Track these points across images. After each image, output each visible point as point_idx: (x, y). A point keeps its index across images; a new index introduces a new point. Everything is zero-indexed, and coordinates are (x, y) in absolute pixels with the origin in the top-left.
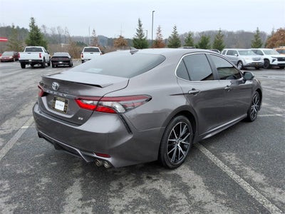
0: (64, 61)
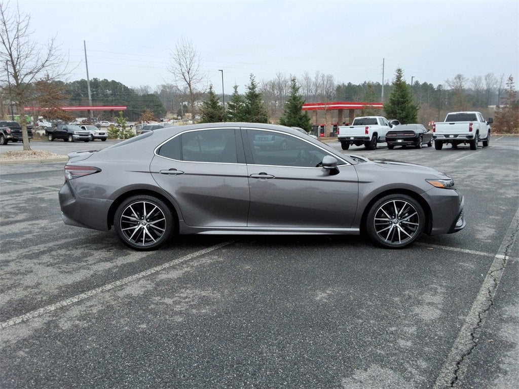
0: (405, 139)
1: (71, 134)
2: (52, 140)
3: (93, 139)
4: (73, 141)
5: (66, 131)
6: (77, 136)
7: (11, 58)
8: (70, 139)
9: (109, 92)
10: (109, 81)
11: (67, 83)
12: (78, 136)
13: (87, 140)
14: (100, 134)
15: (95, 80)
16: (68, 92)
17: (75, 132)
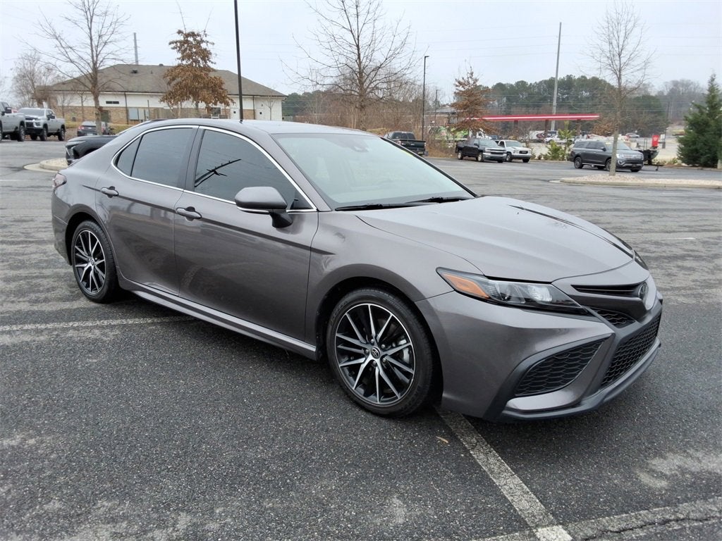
1: (482, 151)
2: (461, 159)
3: (512, 158)
4: (482, 161)
5: (476, 147)
6: (487, 154)
7: (358, 50)
8: (480, 158)
9: (586, 94)
10: (588, 78)
11: (531, 84)
12: (489, 154)
13: (500, 161)
14: (521, 152)
15: (569, 77)
16: (531, 95)
17: (486, 149)
